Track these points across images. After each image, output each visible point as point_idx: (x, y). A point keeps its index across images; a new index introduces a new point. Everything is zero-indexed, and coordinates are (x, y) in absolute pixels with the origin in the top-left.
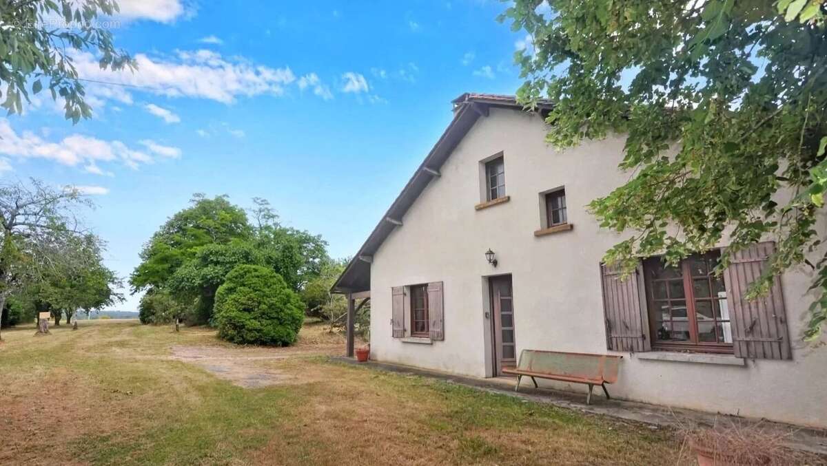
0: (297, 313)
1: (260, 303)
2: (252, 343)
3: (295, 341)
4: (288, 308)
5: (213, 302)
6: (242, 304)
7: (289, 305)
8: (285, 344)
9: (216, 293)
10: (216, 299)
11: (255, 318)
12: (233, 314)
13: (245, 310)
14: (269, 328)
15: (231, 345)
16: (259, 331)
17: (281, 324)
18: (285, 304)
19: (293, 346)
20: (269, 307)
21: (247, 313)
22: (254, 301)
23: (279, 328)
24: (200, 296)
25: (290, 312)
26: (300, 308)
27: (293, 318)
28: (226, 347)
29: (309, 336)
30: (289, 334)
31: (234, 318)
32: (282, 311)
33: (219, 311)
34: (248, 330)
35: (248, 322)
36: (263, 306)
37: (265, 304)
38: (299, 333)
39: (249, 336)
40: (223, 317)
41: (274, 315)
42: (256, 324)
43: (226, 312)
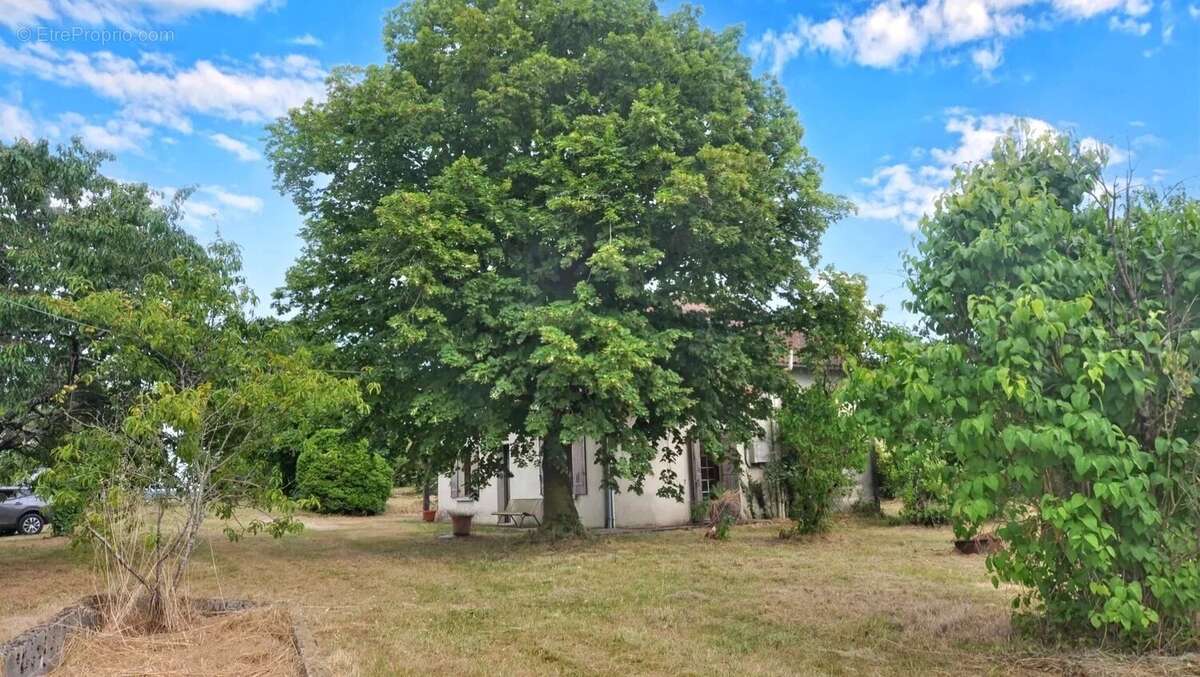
0: (383, 480)
1: (342, 470)
2: (335, 512)
3: (383, 510)
4: (373, 475)
5: (294, 470)
6: (324, 472)
7: (374, 472)
8: (371, 513)
9: (298, 461)
10: (298, 467)
11: (338, 486)
12: (316, 483)
13: (328, 478)
14: (354, 497)
15: (314, 514)
16: (342, 500)
17: (366, 492)
18: (370, 470)
19: (380, 514)
20: (352, 475)
21: (330, 481)
22: (336, 469)
23: (364, 496)
24: (278, 464)
25: (374, 479)
26: (387, 474)
27: (379, 485)
28: (309, 517)
29: (400, 505)
30: (374, 502)
31: (316, 486)
32: (366, 478)
33: (302, 480)
34: (331, 498)
35: (331, 491)
36: (346, 474)
37: (348, 471)
38: (388, 502)
39: (333, 505)
40: (306, 486)
41: (359, 483)
42: (340, 493)
43: (308, 481)
